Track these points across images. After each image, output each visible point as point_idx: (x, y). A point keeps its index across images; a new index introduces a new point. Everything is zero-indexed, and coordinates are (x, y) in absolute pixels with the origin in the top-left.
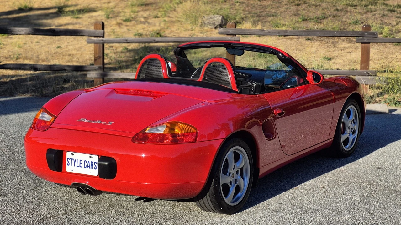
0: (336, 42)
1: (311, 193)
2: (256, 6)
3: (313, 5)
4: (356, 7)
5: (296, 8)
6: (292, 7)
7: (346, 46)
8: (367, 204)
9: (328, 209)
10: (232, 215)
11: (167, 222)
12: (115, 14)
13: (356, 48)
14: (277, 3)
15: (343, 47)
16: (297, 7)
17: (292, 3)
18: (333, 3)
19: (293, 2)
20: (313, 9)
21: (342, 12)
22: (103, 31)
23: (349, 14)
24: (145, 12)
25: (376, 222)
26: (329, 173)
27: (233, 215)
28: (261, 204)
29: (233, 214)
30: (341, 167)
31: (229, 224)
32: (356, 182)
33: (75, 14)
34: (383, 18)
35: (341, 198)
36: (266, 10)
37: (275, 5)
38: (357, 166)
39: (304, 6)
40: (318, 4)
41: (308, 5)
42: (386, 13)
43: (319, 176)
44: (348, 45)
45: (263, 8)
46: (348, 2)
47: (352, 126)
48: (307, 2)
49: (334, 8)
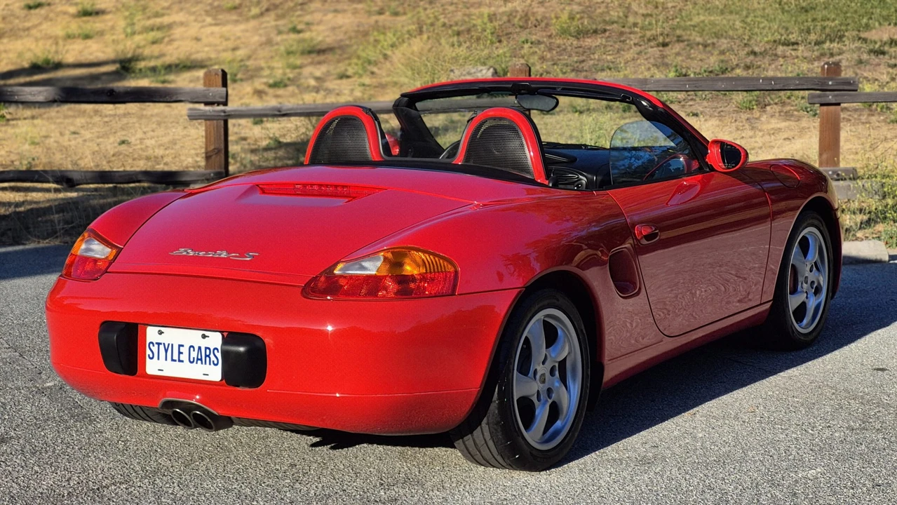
0: (756, 119)
1: (725, 424)
2: (569, 48)
3: (698, 44)
4: (795, 47)
5: (660, 51)
6: (650, 50)
7: (779, 126)
8: (861, 444)
9: (768, 455)
12: (250, 73)
13: (802, 131)
14: (615, 42)
15: (773, 129)
16: (661, 48)
17: (649, 40)
18: (744, 39)
19: (652, 38)
20: (698, 52)
21: (764, 57)
22: (224, 89)
23: (781, 61)
24: (318, 66)
25: (886, 481)
26: (764, 381)
28: (610, 448)
30: (792, 369)
32: (831, 400)
33: (160, 72)
34: (859, 68)
35: (799, 433)
36: (592, 56)
37: (611, 46)
38: (828, 367)
39: (677, 47)
40: (709, 42)
41: (688, 45)
42: (865, 57)
43: (742, 387)
44: (783, 125)
45: (585, 52)
46: (777, 37)
47: (812, 276)
48: (685, 38)
49: (747, 49)
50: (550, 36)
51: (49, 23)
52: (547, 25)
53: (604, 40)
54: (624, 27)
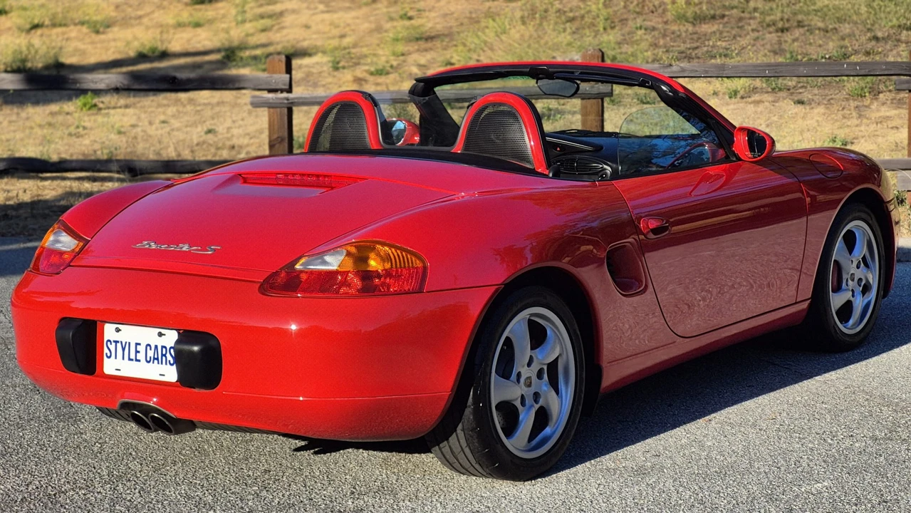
0: (866, 106)
1: (740, 431)
2: (684, 34)
3: (819, 29)
5: (779, 37)
6: (768, 36)
7: (888, 114)
8: (881, 456)
9: (775, 467)
10: (526, 483)
11: (358, 498)
12: (353, 61)
14: (732, 28)
15: (881, 117)
16: (780, 34)
17: (769, 25)
18: (867, 23)
19: (771, 23)
20: (817, 38)
21: (886, 42)
23: (904, 46)
24: (425, 54)
25: (895, 497)
26: (796, 385)
27: (529, 482)
28: (607, 456)
29: (531, 479)
31: (513, 502)
33: (261, 60)
35: (816, 442)
36: (707, 43)
37: (728, 32)
39: (797, 32)
40: (831, 27)
41: (808, 30)
43: (770, 392)
44: (892, 113)
45: (699, 38)
46: (903, 21)
47: (859, 273)
48: (806, 23)
49: (869, 35)
50: (666, 23)
51: (162, 11)
52: (665, 11)
53: (721, 26)
54: (743, 12)
